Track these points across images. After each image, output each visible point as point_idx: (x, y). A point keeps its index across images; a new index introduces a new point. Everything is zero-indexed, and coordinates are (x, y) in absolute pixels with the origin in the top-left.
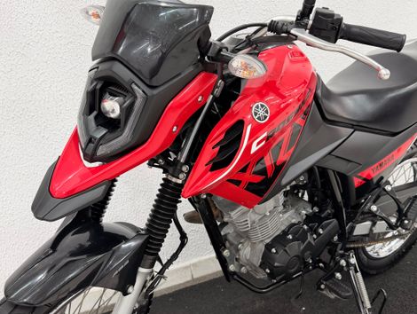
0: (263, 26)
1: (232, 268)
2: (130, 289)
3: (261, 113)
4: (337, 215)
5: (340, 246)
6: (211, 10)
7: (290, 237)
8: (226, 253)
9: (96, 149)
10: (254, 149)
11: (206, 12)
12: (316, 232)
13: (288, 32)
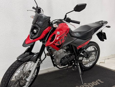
0: (59, 20)
1: (55, 63)
2: (36, 62)
3: (58, 33)
4: (75, 54)
5: (76, 61)
6: (50, 17)
7: (65, 57)
8: (54, 60)
9: (32, 37)
10: (57, 39)
11: (49, 18)
12: (70, 57)
13: (62, 21)
